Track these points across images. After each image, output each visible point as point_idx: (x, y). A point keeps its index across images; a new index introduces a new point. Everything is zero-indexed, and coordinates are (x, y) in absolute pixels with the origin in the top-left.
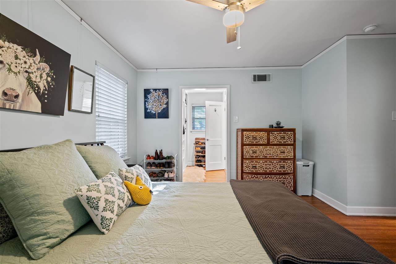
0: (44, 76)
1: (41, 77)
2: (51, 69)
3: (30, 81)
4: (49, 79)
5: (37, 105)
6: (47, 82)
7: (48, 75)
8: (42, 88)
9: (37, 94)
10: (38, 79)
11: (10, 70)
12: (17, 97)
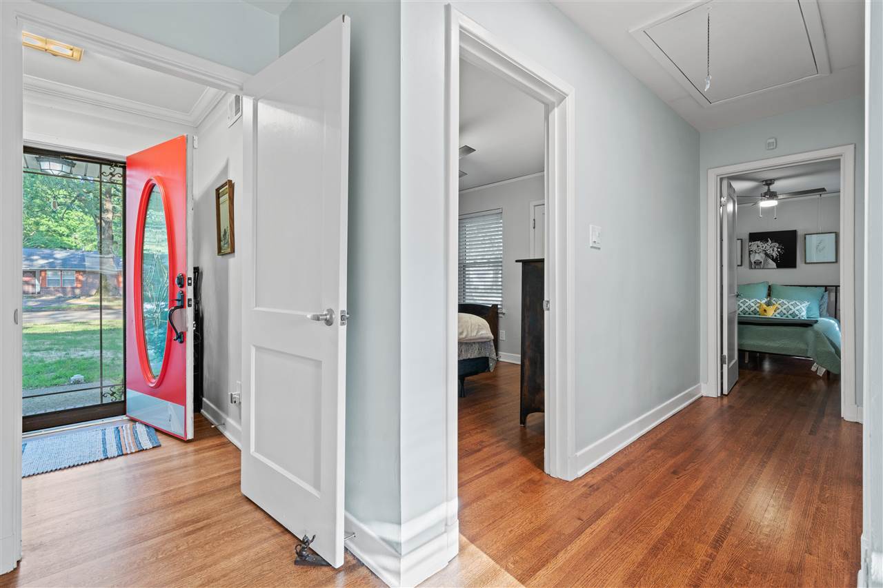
0: (776, 249)
1: (773, 250)
2: (779, 244)
3: (767, 255)
4: (779, 250)
6: (778, 252)
7: (777, 248)
8: (775, 255)
9: (773, 259)
10: (772, 252)
11: (756, 252)
12: (761, 262)
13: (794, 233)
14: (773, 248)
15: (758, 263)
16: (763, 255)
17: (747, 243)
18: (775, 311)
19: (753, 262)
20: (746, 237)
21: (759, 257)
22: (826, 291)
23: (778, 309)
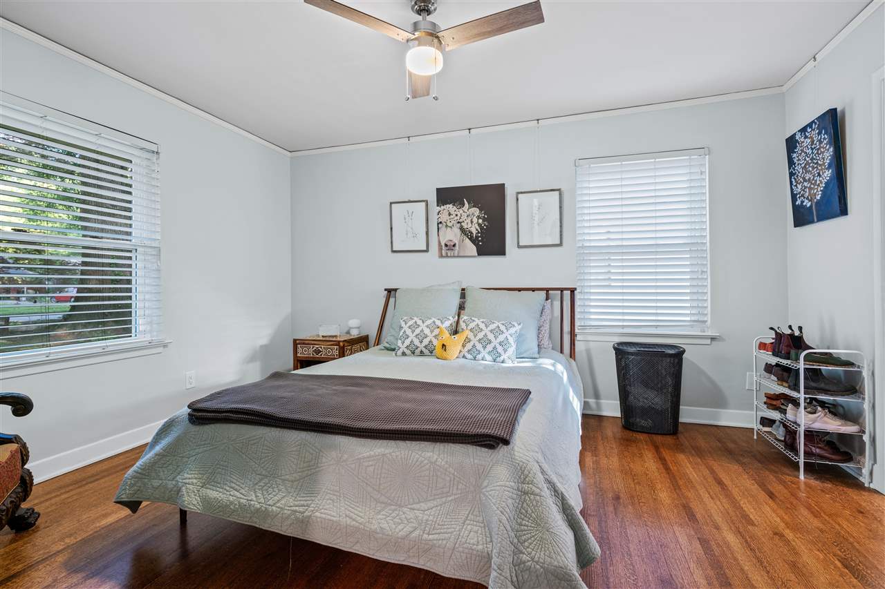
0: (475, 220)
1: (472, 222)
2: (481, 210)
4: (480, 221)
5: (472, 249)
6: (479, 225)
7: (478, 217)
8: (474, 232)
10: (470, 225)
11: (447, 226)
12: (454, 245)
13: (500, 188)
14: (471, 217)
15: (450, 247)
16: (458, 232)
17: (434, 208)
18: (464, 346)
19: (443, 244)
20: (433, 198)
21: (453, 235)
22: (547, 299)
23: (468, 340)
